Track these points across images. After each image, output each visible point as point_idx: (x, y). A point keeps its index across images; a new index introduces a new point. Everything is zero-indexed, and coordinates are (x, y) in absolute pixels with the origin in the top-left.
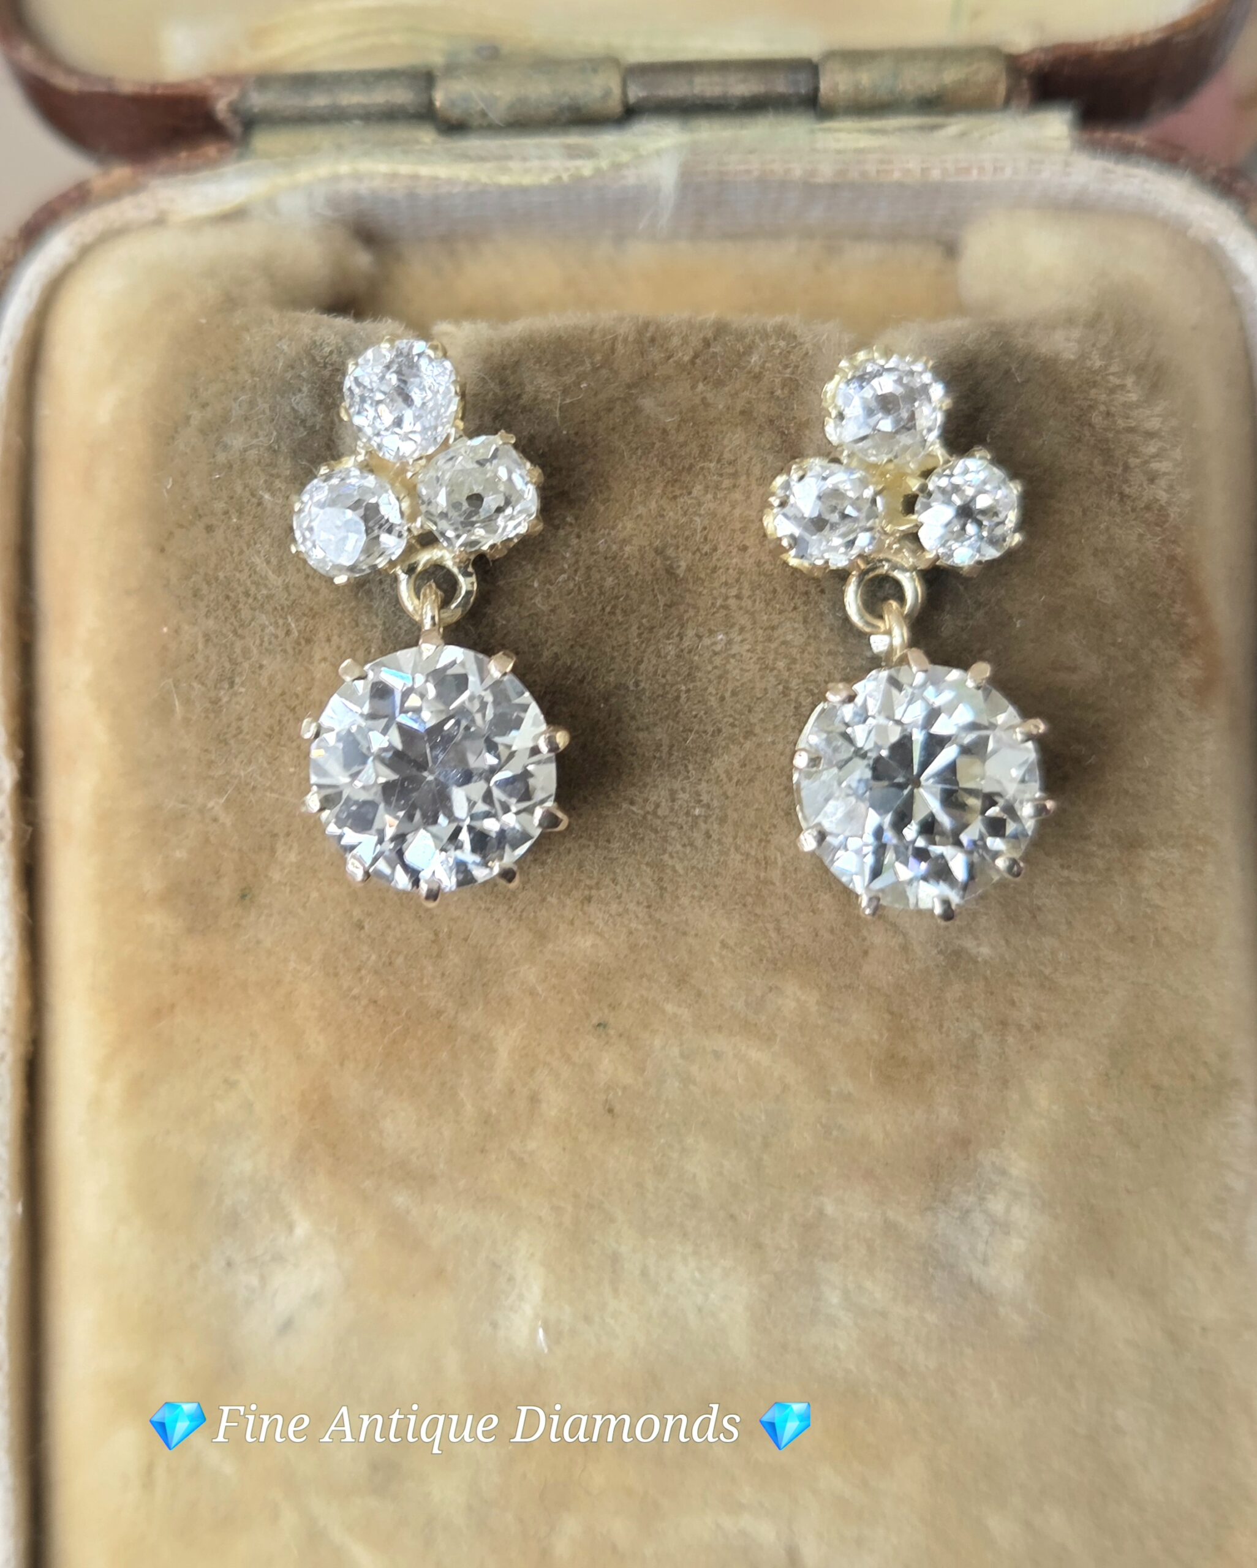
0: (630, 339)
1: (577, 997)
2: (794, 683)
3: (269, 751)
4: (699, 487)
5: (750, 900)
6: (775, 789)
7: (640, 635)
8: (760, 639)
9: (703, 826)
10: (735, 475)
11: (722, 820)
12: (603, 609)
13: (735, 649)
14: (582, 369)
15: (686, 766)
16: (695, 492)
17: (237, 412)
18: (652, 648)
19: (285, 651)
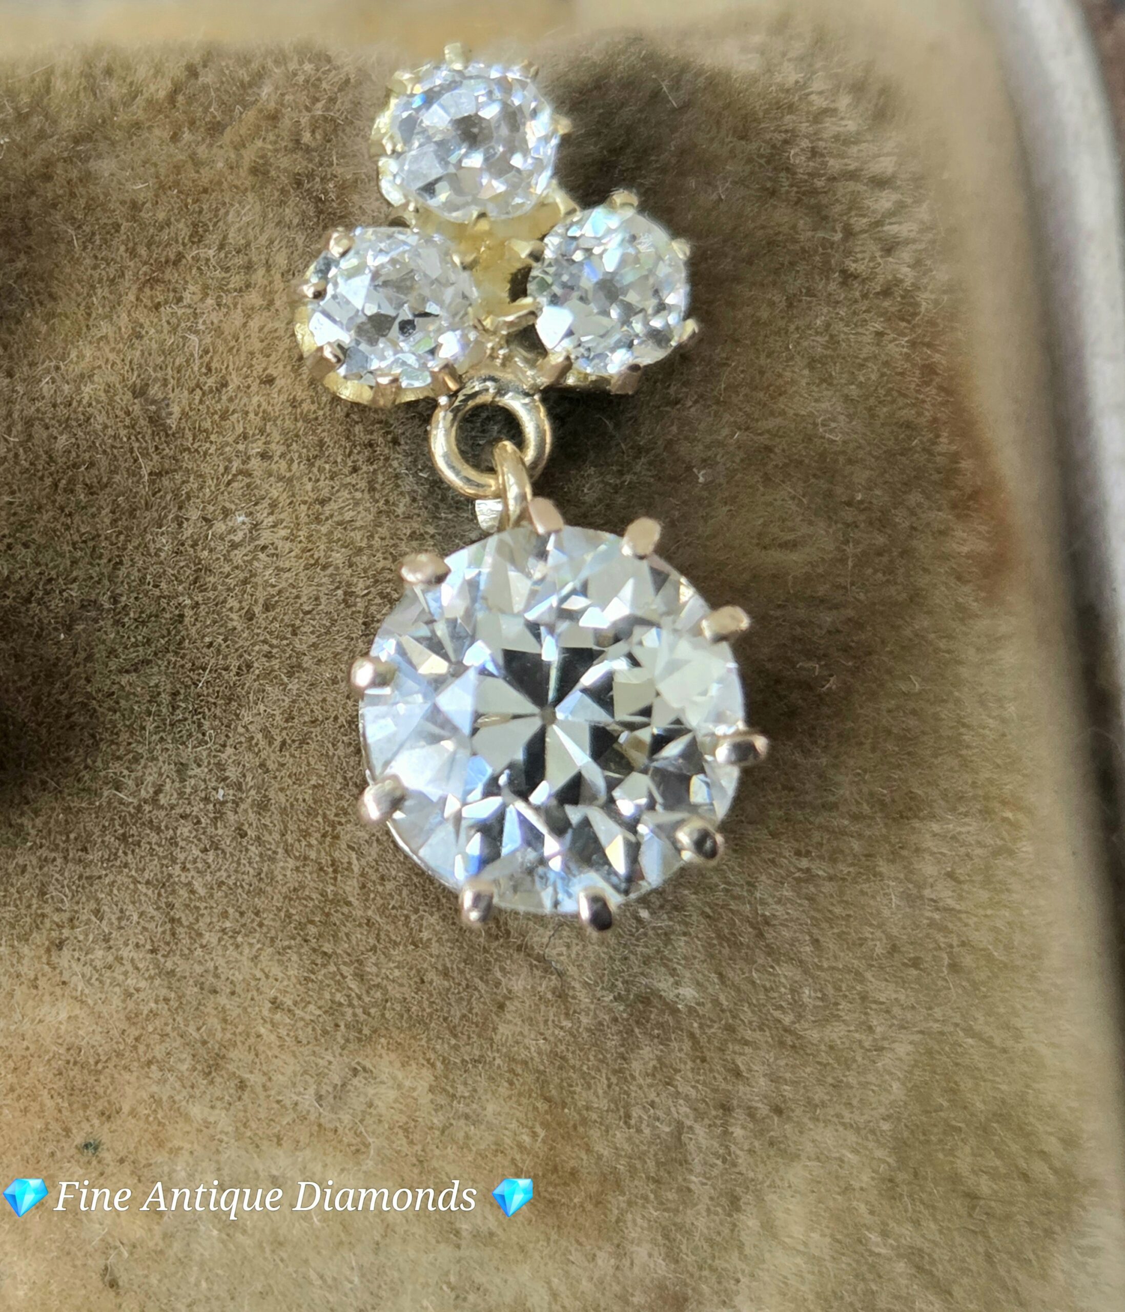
0: (75, 72)
1: (49, 1103)
2: (360, 587)
4: (191, 288)
5: (312, 930)
6: (341, 751)
7: (114, 522)
8: (303, 519)
9: (231, 817)
10: (249, 267)
11: (262, 806)
12: (55, 485)
13: (266, 537)
15: (200, 725)
16: (187, 298)
18: (136, 542)
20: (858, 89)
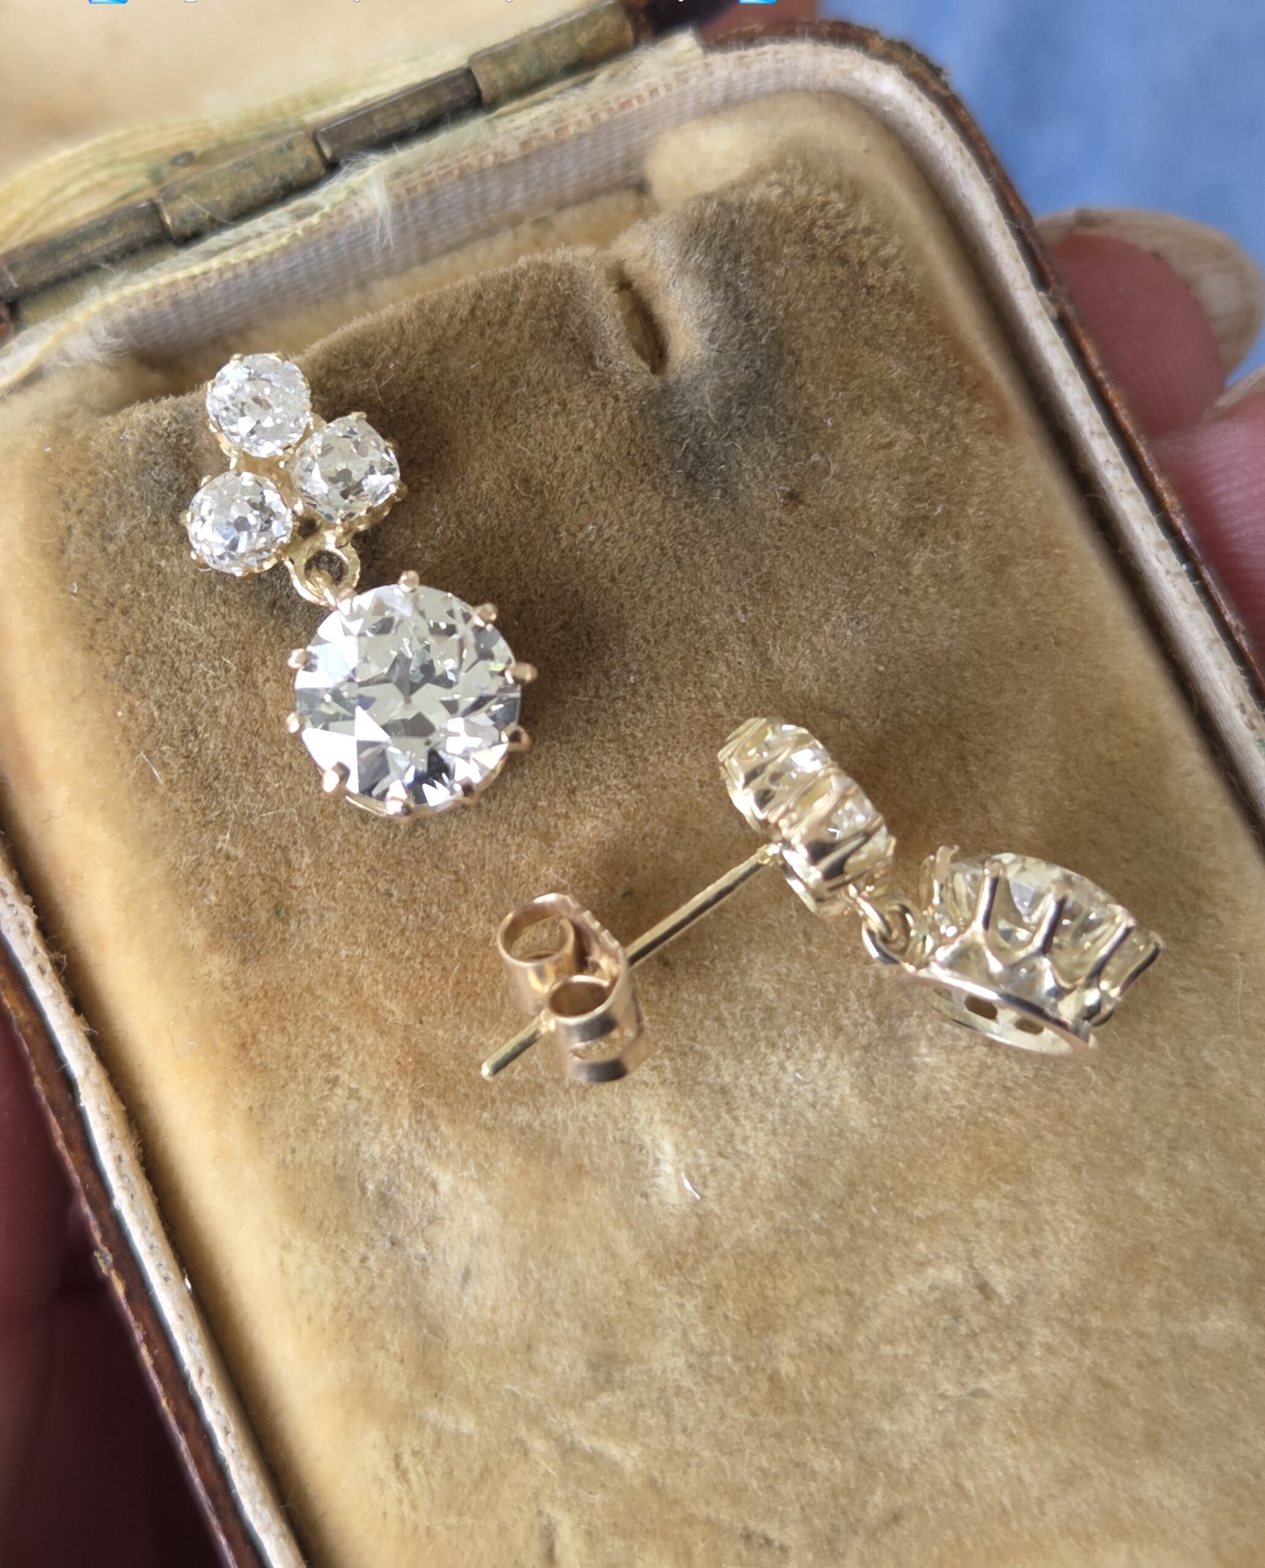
0: (414, 317)
1: (597, 877)
2: (667, 542)
3: (250, 778)
4: (520, 412)
5: (707, 736)
6: (688, 635)
7: (523, 553)
8: (624, 516)
9: (642, 690)
10: (546, 391)
11: (656, 679)
12: (484, 543)
13: (607, 534)
14: (384, 354)
15: (607, 646)
16: (520, 418)
17: (109, 505)
19: (230, 687)
20: (838, 187)
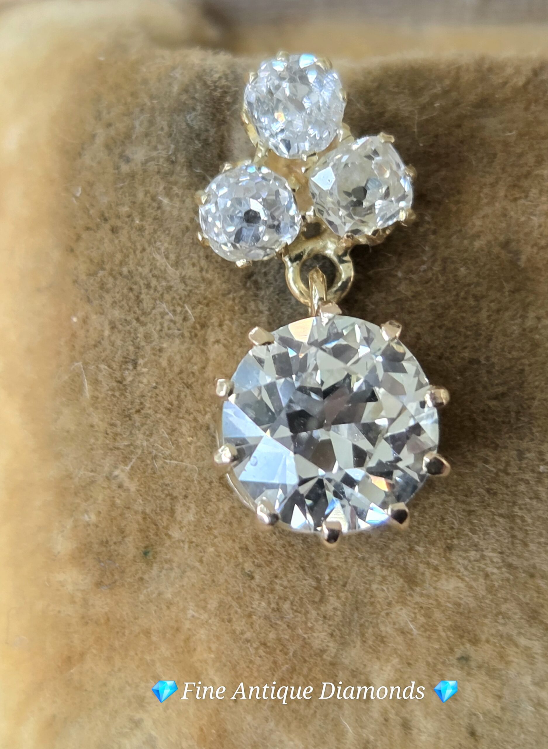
3: (169, 423)
14: (435, 91)
17: (139, 129)
19: (183, 335)
